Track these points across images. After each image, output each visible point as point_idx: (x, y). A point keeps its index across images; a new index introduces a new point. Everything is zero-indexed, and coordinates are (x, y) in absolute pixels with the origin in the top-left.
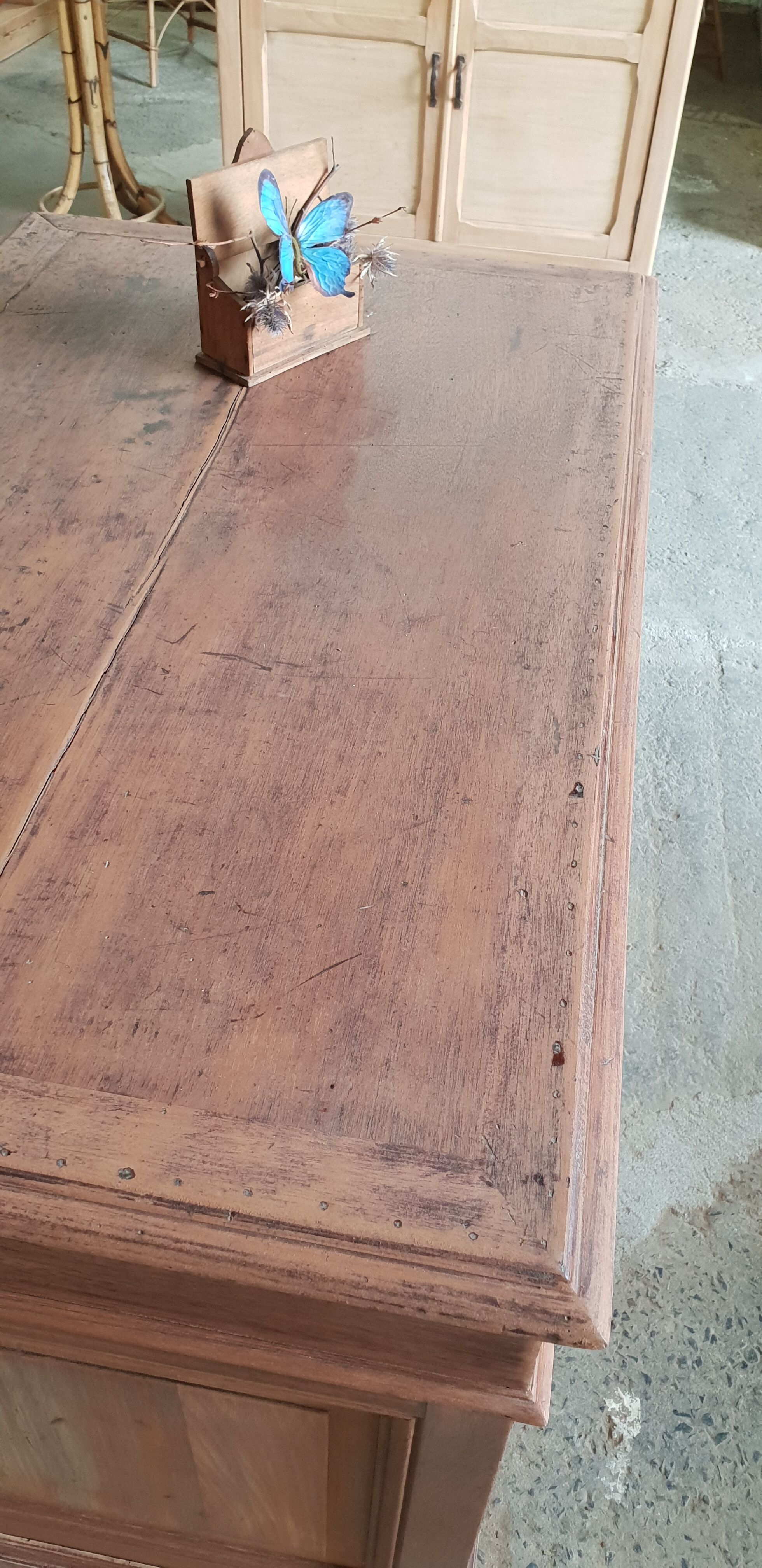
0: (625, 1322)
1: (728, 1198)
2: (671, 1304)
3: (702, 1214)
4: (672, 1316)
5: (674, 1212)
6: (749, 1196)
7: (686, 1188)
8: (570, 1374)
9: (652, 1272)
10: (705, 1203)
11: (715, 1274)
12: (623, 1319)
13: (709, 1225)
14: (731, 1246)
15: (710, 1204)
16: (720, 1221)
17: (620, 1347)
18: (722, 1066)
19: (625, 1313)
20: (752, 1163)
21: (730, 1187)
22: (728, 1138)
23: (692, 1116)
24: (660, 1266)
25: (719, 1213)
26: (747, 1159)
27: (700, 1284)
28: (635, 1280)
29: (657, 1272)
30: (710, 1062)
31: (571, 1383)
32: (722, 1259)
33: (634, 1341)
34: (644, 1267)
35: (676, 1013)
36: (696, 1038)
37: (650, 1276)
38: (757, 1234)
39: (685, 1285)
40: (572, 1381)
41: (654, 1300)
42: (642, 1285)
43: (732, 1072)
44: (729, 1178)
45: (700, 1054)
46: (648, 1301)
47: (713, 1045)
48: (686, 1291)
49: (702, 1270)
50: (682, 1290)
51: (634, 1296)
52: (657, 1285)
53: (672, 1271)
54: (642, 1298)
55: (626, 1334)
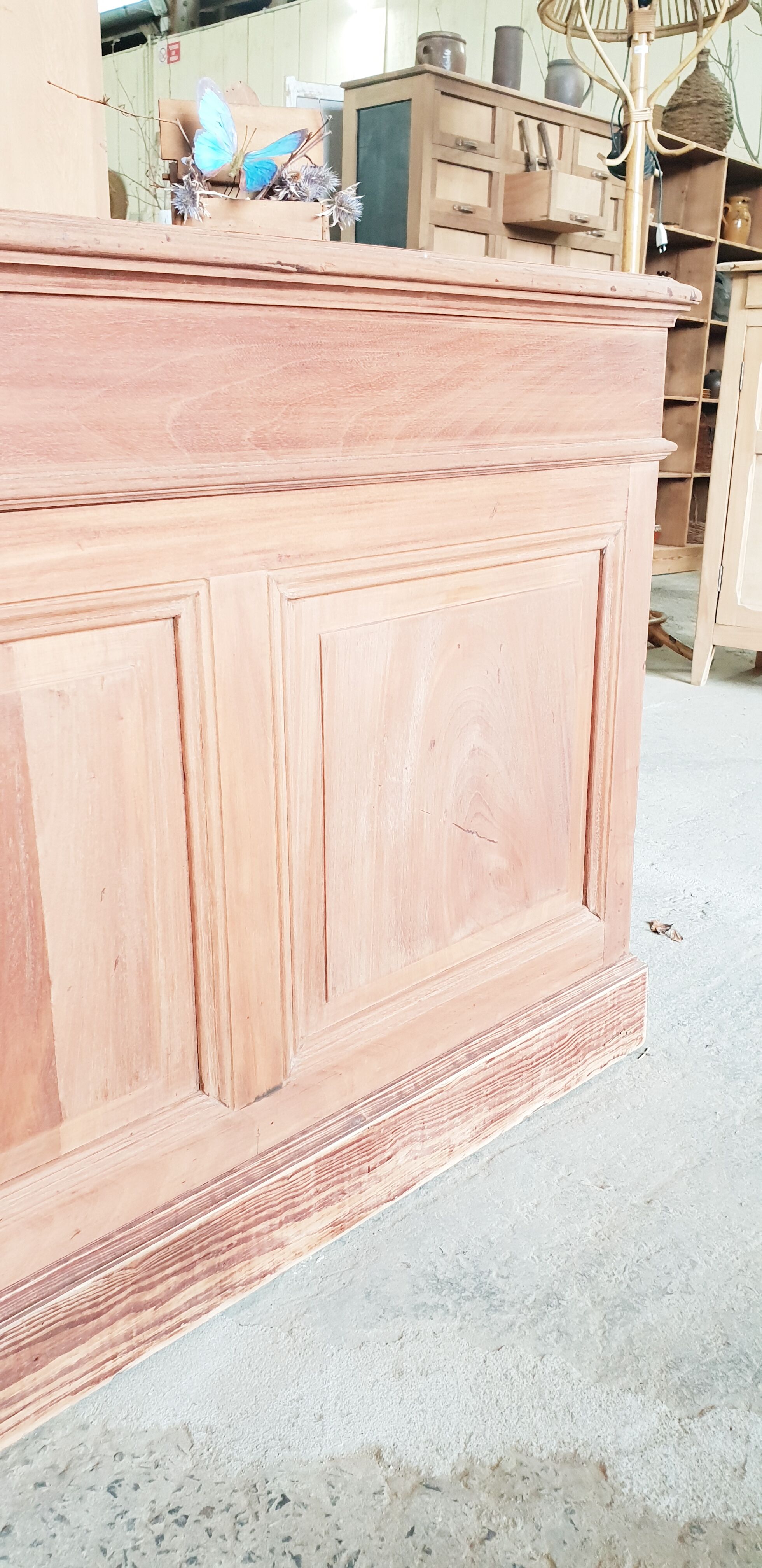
0: (175, 1526)
1: (471, 1481)
2: (254, 1544)
3: (414, 1479)
4: (241, 1557)
5: (378, 1455)
6: (502, 1495)
7: (423, 1438)
8: (43, 1533)
9: (271, 1496)
10: (431, 1468)
11: (352, 1549)
12: (176, 1521)
13: (409, 1495)
14: (411, 1532)
15: (437, 1473)
16: (432, 1498)
17: (135, 1548)
18: (614, 1345)
19: (187, 1517)
20: (550, 1463)
21: (488, 1471)
22: (541, 1419)
23: (514, 1371)
24: (288, 1496)
25: (437, 1489)
26: (545, 1455)
27: (318, 1547)
28: (241, 1493)
29: (280, 1499)
30: (600, 1332)
31: (32, 1545)
32: (382, 1539)
33: (160, 1553)
34: (269, 1487)
35: (601, 1264)
36: (603, 1299)
37: (264, 1500)
38: (464, 1542)
39: (297, 1538)
40: (36, 1544)
41: (238, 1527)
42: (244, 1502)
43: (622, 1355)
44: (495, 1462)
45: (595, 1318)
46: (231, 1525)
47: (622, 1316)
48: (291, 1543)
49: (340, 1535)
50: (288, 1539)
51: (219, 1507)
52: (262, 1514)
53: (299, 1510)
54: (227, 1515)
55: (160, 1538)
